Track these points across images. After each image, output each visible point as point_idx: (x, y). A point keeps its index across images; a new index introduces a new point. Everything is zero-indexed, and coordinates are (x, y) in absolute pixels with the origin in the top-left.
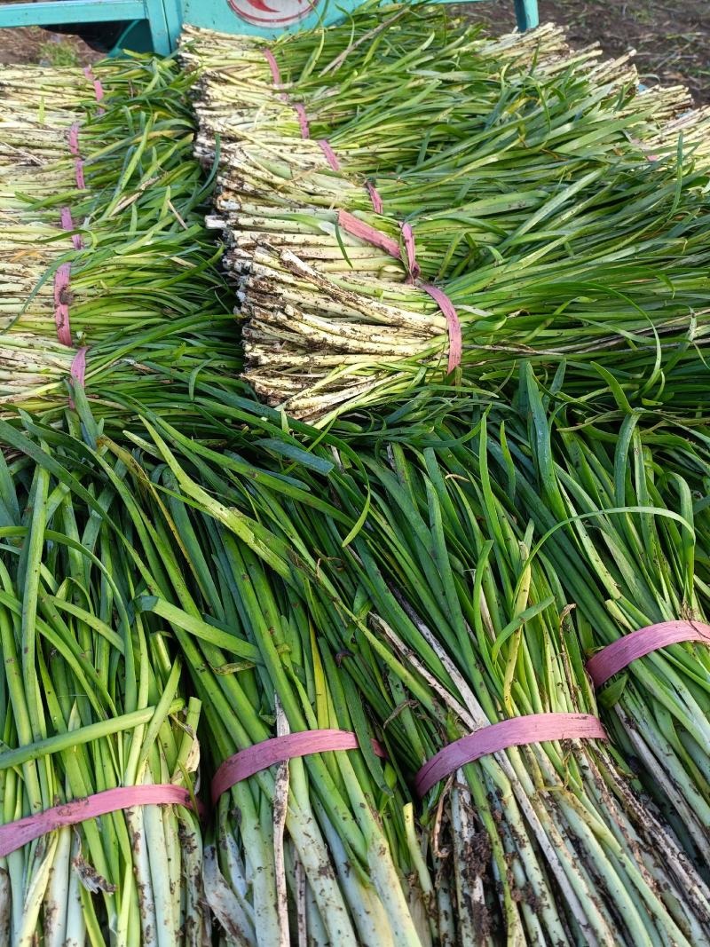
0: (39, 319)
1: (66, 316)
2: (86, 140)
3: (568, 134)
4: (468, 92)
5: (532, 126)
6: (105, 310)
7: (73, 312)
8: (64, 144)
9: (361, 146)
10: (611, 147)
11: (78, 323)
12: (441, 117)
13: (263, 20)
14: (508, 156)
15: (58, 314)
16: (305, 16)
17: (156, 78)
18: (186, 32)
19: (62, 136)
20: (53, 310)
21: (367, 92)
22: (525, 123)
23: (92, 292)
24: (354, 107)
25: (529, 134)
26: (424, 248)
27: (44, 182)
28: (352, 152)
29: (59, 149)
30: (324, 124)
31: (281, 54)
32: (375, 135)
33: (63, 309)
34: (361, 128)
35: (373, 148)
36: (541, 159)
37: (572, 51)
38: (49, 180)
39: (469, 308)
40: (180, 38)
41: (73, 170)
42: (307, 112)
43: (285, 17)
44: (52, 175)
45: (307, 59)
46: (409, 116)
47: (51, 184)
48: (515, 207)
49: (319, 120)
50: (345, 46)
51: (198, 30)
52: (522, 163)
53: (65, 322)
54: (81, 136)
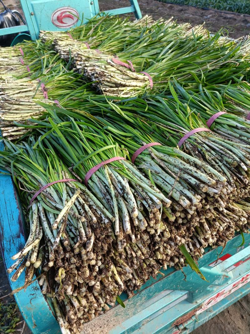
0: (39, 96)
1: (46, 94)
2: (26, 61)
3: (163, 36)
4: (132, 32)
5: (153, 36)
6: (57, 91)
7: (48, 93)
8: (20, 63)
9: (107, 49)
10: (174, 38)
11: (50, 96)
12: (127, 39)
13: (63, 27)
14: (149, 43)
15: (44, 94)
16: (75, 24)
17: (38, 45)
18: (41, 32)
19: (18, 61)
20: (42, 93)
21: (104, 36)
22: (151, 35)
23: (52, 87)
24: (101, 41)
25: (153, 38)
26: (135, 65)
27: (18, 72)
28: (105, 51)
29: (18, 64)
30: (95, 46)
31: (72, 34)
32: (110, 46)
33: (45, 93)
34: (106, 44)
35: (111, 49)
36: (157, 43)
37: (155, 22)
38: (20, 71)
39: (153, 74)
40: (40, 35)
41: (26, 68)
42: (88, 44)
43: (70, 24)
44: (20, 70)
45: (81, 34)
46: (118, 40)
47: (21, 73)
48: (155, 53)
49: (92, 45)
50: (91, 29)
51: (45, 31)
52: (153, 45)
53: (47, 96)
54: (24, 60)
